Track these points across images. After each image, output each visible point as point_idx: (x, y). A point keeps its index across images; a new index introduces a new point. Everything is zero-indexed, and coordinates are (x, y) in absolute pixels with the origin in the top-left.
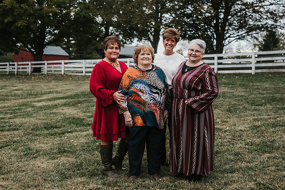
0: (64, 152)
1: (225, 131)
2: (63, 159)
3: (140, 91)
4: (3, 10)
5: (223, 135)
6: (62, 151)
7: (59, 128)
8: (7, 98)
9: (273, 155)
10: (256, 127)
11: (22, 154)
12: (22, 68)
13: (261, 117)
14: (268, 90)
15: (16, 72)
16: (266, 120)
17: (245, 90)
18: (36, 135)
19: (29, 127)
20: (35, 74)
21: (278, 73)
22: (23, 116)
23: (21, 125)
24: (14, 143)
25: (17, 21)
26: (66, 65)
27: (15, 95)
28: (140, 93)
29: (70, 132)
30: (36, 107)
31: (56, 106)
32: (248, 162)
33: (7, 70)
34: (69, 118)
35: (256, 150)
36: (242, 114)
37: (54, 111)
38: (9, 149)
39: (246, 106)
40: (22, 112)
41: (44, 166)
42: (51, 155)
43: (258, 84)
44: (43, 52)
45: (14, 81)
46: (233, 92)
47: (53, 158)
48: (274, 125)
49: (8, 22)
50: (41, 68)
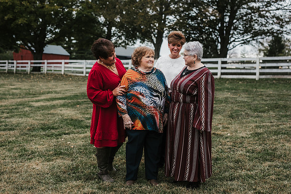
0: (60, 154)
1: (226, 138)
2: (59, 162)
3: (141, 94)
4: (4, 7)
5: (223, 141)
6: (58, 153)
7: (56, 129)
8: (5, 97)
9: (274, 164)
10: (258, 134)
11: (17, 155)
12: (22, 67)
13: (264, 124)
14: (272, 96)
15: (15, 71)
16: (268, 127)
17: (248, 96)
18: (33, 136)
19: (26, 127)
20: (35, 73)
21: (282, 80)
22: (20, 116)
23: (18, 125)
24: (9, 143)
25: (18, 19)
26: (67, 65)
27: (13, 94)
28: (140, 97)
29: (67, 134)
30: (34, 107)
31: (54, 107)
32: (249, 170)
33: (6, 68)
34: (66, 120)
35: (256, 158)
36: (244, 121)
37: (52, 111)
38: (4, 149)
39: (248, 112)
40: (19, 112)
41: (39, 167)
42: (46, 157)
43: (262, 90)
44: (43, 51)
45: (12, 79)
46: (236, 98)
47: (49, 160)
48: (276, 133)
49: (8, 19)
50: (40, 67)
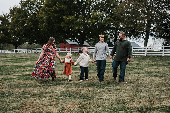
4: (69, 21)
25: (75, 27)
49: (71, 27)
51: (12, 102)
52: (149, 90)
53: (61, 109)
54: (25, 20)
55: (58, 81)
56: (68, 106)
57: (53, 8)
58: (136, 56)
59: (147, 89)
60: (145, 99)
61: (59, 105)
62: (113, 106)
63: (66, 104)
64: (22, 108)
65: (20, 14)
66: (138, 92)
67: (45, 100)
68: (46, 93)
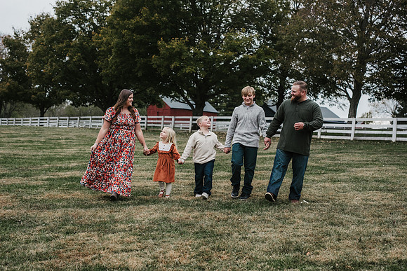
25: (185, 67)
49: (174, 67)
51: (35, 241)
52: (359, 221)
53: (151, 261)
54: (65, 47)
55: (143, 195)
56: (166, 254)
57: (134, 21)
58: (329, 140)
59: (354, 218)
60: (350, 243)
61: (146, 251)
62: (274, 256)
63: (162, 249)
64: (58, 255)
65: (54, 33)
66: (332, 224)
67: (113, 240)
68: (116, 222)
